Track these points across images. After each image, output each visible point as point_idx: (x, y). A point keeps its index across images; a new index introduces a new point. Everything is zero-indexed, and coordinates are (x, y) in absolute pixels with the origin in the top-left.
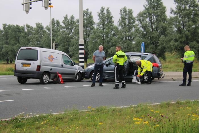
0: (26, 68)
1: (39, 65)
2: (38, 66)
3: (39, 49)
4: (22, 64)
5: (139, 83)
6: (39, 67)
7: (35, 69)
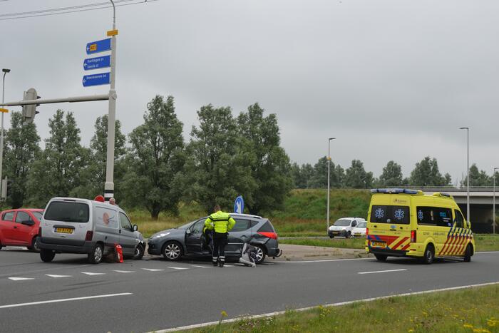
0: (64, 235)
1: (91, 230)
2: (88, 232)
3: (90, 203)
4: (56, 227)
5: (254, 264)
6: (90, 234)
7: (83, 238)
